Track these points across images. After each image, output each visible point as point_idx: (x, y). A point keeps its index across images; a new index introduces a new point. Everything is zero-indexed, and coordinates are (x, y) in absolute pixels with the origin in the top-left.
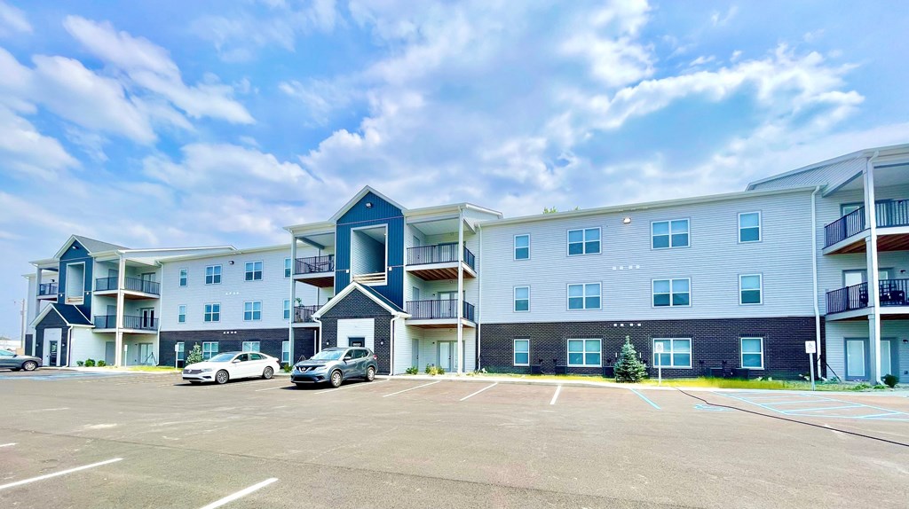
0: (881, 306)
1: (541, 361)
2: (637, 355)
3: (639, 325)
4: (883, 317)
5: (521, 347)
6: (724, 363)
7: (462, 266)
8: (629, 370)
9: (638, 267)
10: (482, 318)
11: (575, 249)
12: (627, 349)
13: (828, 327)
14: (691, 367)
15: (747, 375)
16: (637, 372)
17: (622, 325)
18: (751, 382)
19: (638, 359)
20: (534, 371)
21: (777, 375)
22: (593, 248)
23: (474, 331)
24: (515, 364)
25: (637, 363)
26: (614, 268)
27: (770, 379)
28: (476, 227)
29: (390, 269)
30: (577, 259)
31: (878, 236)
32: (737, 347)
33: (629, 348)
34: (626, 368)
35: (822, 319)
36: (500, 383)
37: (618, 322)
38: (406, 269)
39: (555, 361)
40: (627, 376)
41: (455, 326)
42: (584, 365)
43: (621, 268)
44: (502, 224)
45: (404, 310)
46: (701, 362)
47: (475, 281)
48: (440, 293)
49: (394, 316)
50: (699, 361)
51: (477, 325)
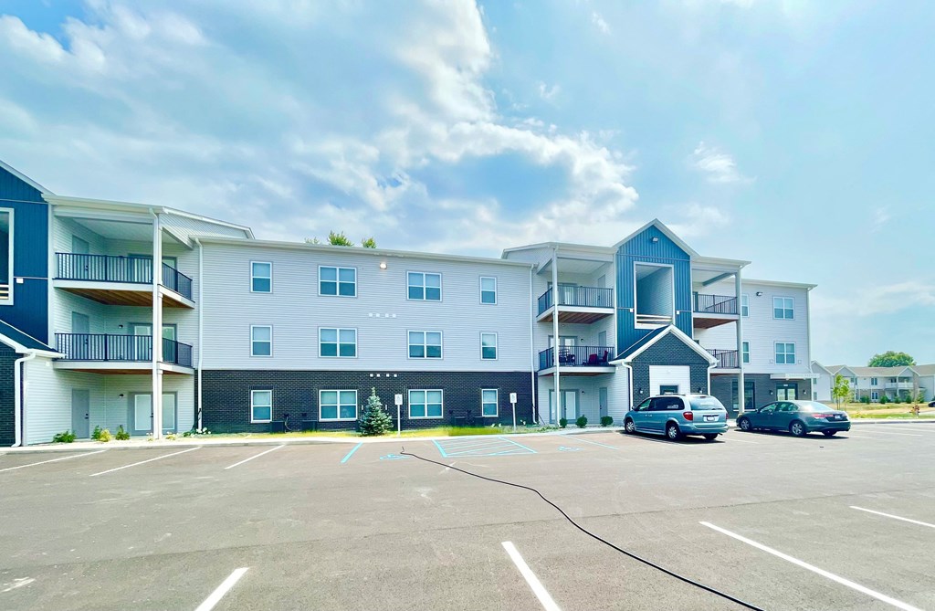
0: (560, 366)
1: (286, 416)
2: (383, 407)
3: (395, 376)
4: (561, 374)
5: (262, 400)
6: (469, 412)
7: (159, 291)
8: (373, 423)
9: (394, 316)
10: (204, 362)
11: (327, 288)
12: (372, 401)
13: (539, 381)
14: (442, 417)
15: (483, 423)
16: (380, 425)
17: (378, 375)
18: (487, 428)
19: (383, 411)
20: (276, 428)
21: (506, 422)
22: (348, 290)
23: (193, 379)
24: (253, 421)
25: (382, 415)
26: (371, 315)
27: (500, 425)
28: (193, 242)
29: (20, 281)
30: (329, 300)
31: (559, 312)
32: (479, 398)
33: (375, 400)
34: (370, 421)
35: (536, 373)
36: (205, 446)
37: (375, 373)
38: (52, 284)
39: (304, 415)
40: (371, 430)
41: (149, 372)
42: (339, 419)
43: (378, 315)
44: (248, 245)
45: (51, 345)
46: (451, 412)
47: (193, 313)
48: (132, 325)
49: (21, 355)
50: (449, 412)
51: (196, 371)
